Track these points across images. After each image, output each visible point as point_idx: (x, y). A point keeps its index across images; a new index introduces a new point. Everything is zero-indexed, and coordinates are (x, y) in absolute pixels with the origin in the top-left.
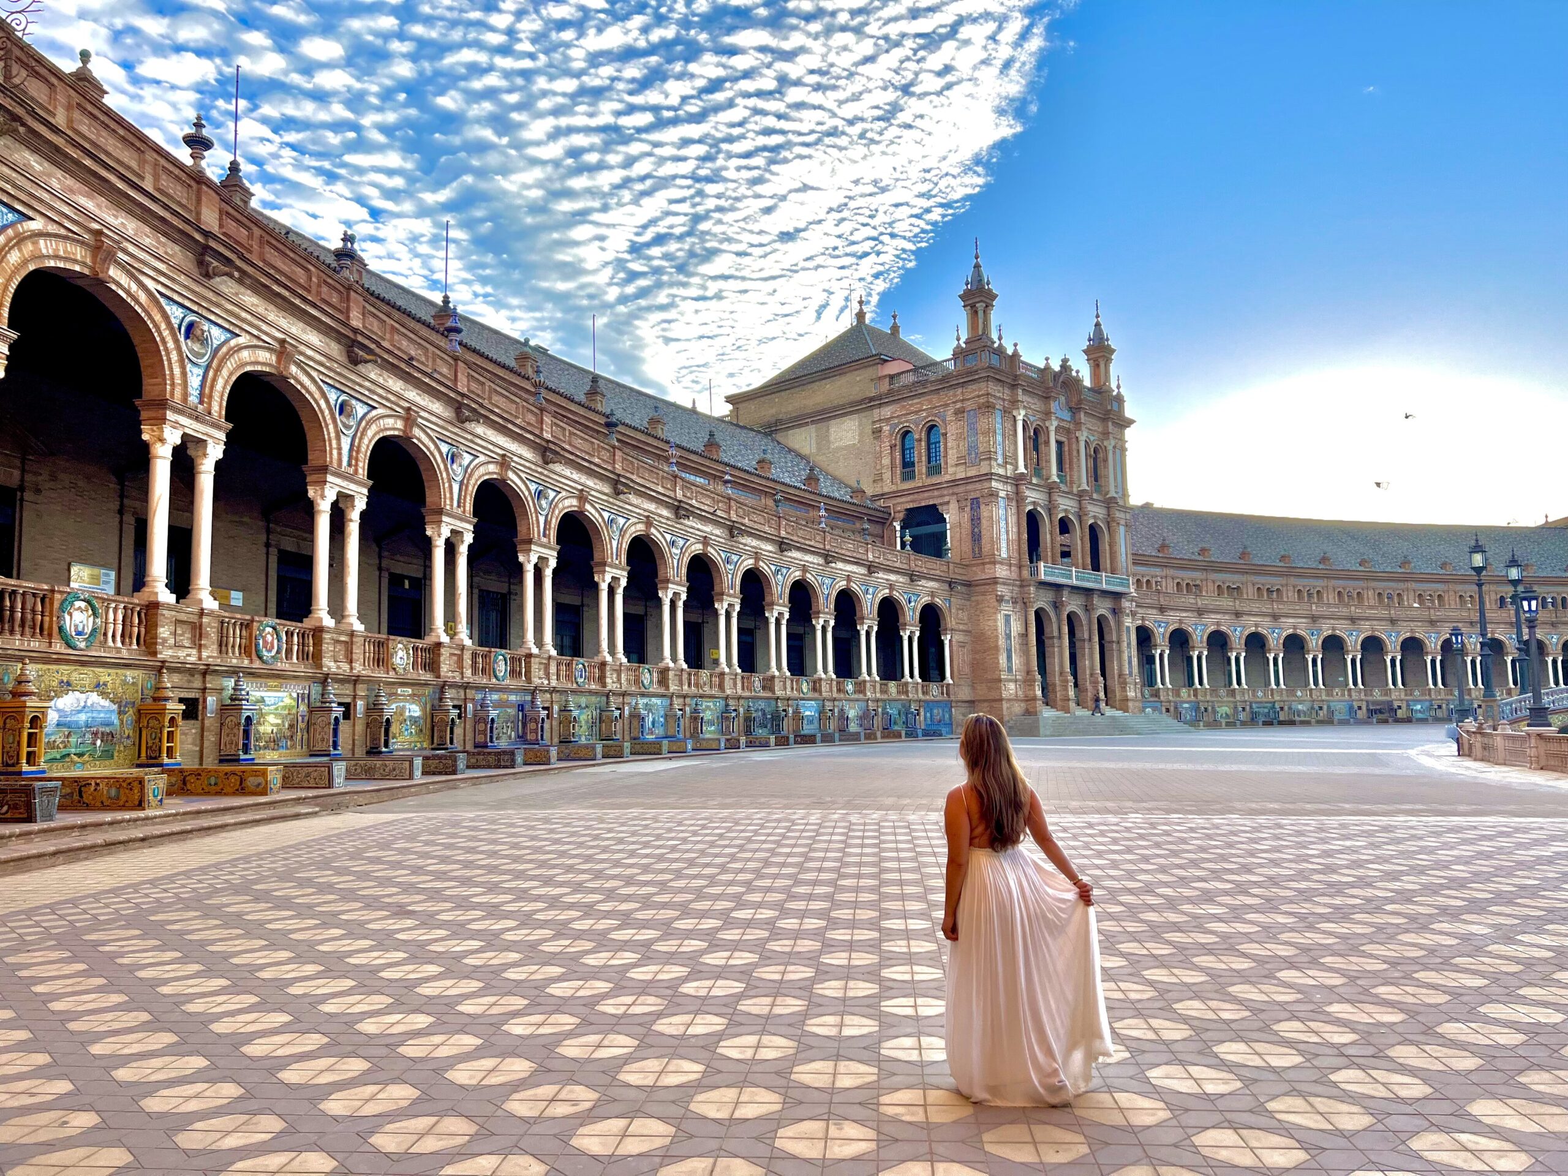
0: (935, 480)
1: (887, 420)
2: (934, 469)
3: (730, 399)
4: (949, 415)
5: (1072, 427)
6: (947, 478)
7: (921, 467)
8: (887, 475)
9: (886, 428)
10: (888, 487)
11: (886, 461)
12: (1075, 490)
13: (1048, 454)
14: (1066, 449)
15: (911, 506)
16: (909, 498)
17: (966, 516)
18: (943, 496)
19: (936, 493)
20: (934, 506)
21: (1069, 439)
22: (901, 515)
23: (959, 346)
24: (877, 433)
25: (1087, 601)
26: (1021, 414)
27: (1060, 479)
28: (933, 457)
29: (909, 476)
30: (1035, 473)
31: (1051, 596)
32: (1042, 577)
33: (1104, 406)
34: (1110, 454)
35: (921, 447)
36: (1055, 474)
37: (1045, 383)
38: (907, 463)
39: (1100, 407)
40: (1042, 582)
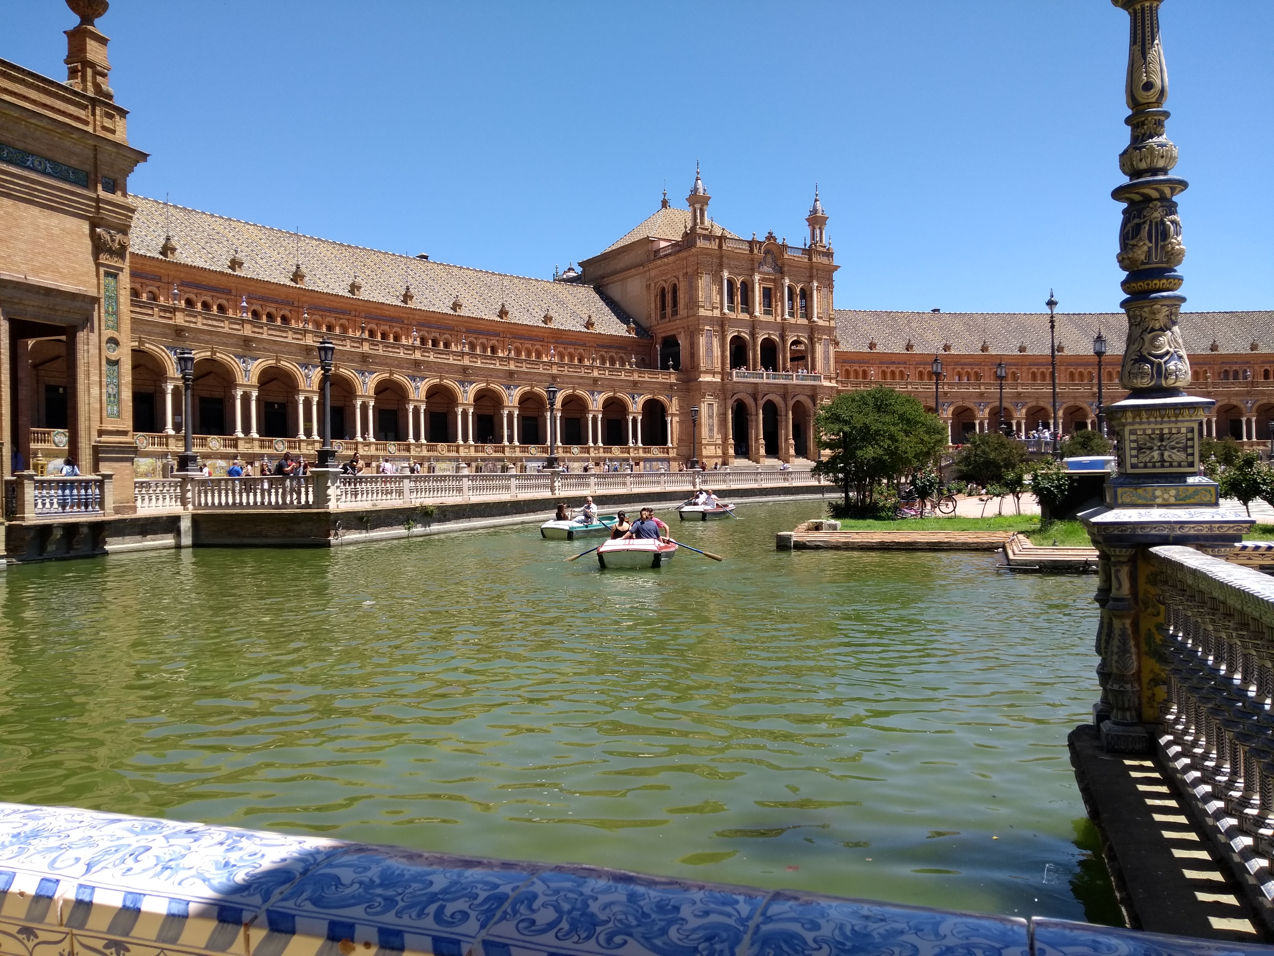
0: (675, 318)
1: (653, 280)
2: (675, 313)
3: (580, 264)
4: (681, 279)
5: (778, 277)
6: (680, 317)
7: (669, 310)
8: (653, 315)
9: (653, 285)
10: (654, 323)
11: (653, 306)
12: (778, 320)
13: (753, 297)
14: (773, 292)
15: (663, 335)
16: (664, 330)
17: (688, 342)
18: (678, 329)
19: (675, 327)
20: (674, 337)
21: (775, 287)
22: (659, 341)
23: (686, 232)
24: (648, 286)
25: (785, 392)
26: (726, 274)
27: (767, 312)
28: (675, 304)
29: (663, 316)
30: (742, 312)
31: (750, 390)
32: (735, 379)
33: (810, 259)
34: (815, 292)
35: (669, 297)
36: (758, 310)
37: (751, 251)
38: (663, 307)
39: (806, 260)
40: (735, 382)
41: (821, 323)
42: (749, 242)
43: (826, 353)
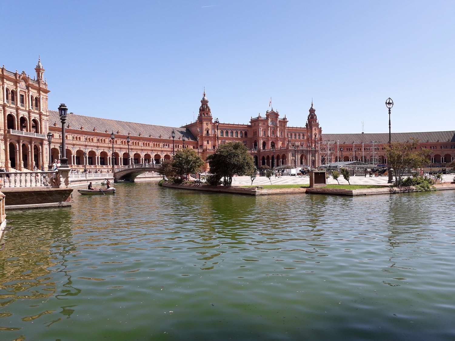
5: (27, 91)
12: (27, 109)
13: (17, 98)
14: (25, 97)
21: (25, 95)
25: (31, 140)
26: (6, 86)
27: (22, 106)
30: (12, 104)
31: (17, 139)
32: (11, 133)
33: (39, 86)
34: (41, 100)
36: (19, 104)
37: (16, 77)
39: (38, 86)
40: (12, 135)
41: (44, 113)
42: (15, 74)
43: (46, 125)
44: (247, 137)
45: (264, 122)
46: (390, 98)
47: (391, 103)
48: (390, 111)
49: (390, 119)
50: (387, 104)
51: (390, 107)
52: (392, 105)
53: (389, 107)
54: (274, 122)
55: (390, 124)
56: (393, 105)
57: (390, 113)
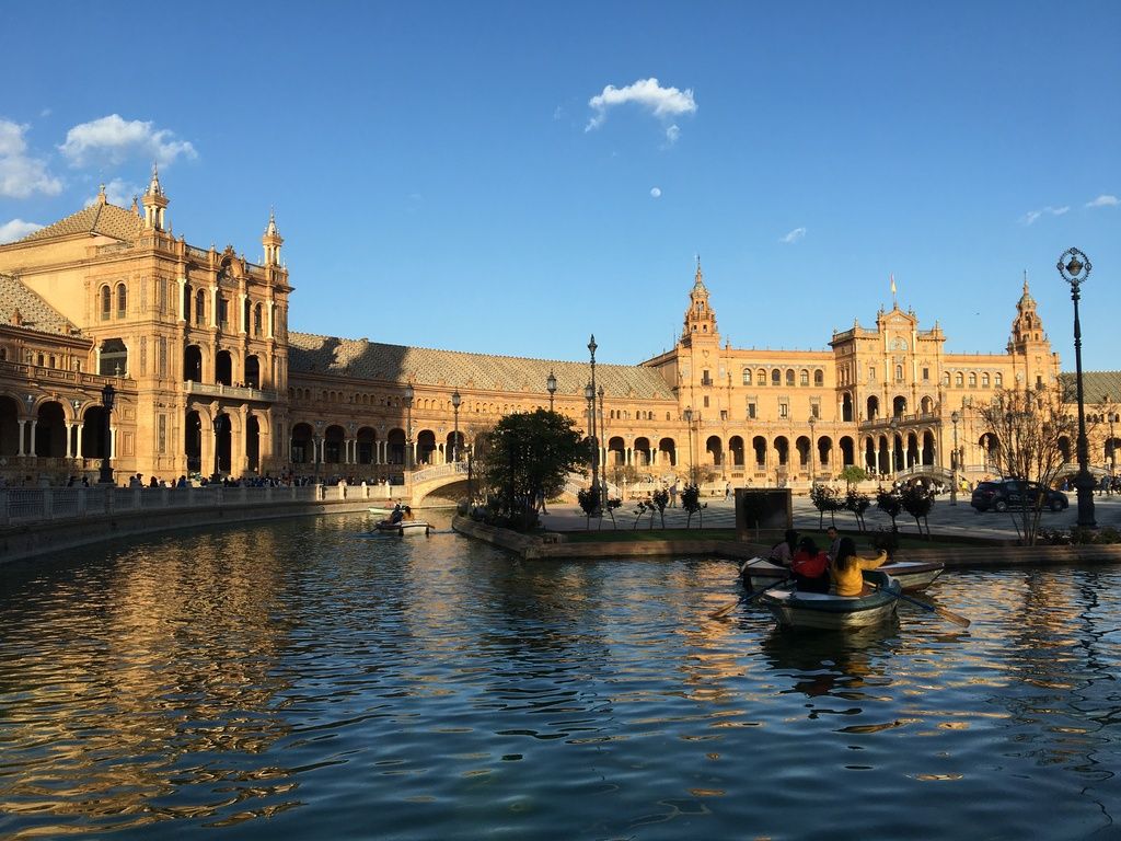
0: (121, 321)
1: (95, 276)
2: (122, 314)
4: (131, 278)
5: (235, 290)
6: (128, 321)
7: (114, 312)
8: (92, 316)
9: (93, 283)
10: (93, 324)
11: (92, 305)
12: (235, 333)
13: (211, 309)
15: (105, 337)
16: (106, 332)
17: (139, 346)
18: (124, 333)
19: (121, 330)
20: (120, 339)
21: (233, 299)
22: (100, 344)
24: (87, 284)
26: (183, 282)
27: (224, 325)
28: (122, 305)
29: (106, 317)
30: (198, 321)
31: (205, 403)
32: (190, 391)
33: (267, 278)
34: (270, 309)
35: (114, 299)
36: (215, 322)
37: (210, 261)
38: (107, 307)
39: (265, 279)
40: (191, 394)
41: (277, 341)
42: (208, 252)
43: (280, 370)
44: (822, 385)
45: (870, 342)
46: (1074, 251)
47: (1081, 266)
48: (1075, 291)
49: (1080, 319)
50: (1066, 271)
51: (1079, 277)
52: (1083, 271)
53: (1071, 277)
54: (903, 343)
55: (1077, 334)
56: (1088, 270)
57: (1076, 298)
